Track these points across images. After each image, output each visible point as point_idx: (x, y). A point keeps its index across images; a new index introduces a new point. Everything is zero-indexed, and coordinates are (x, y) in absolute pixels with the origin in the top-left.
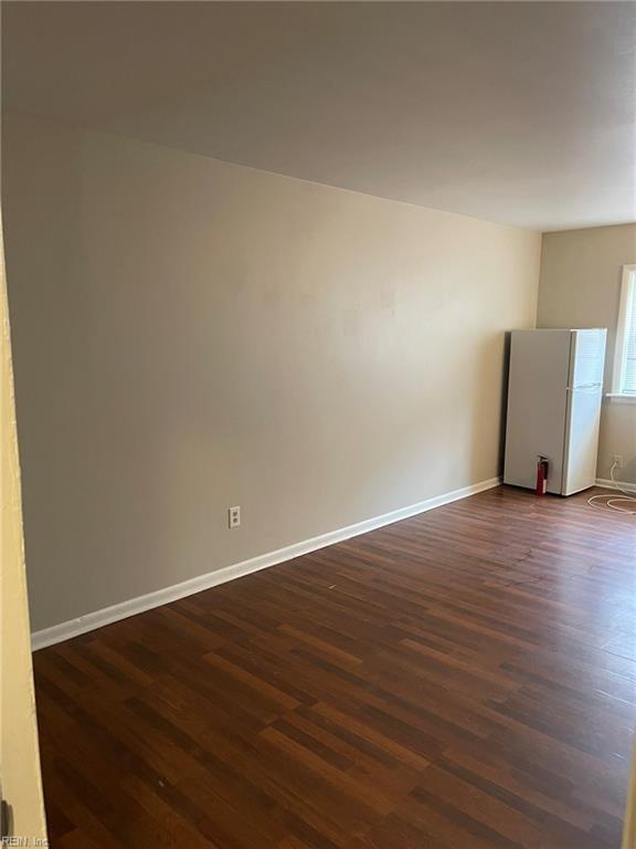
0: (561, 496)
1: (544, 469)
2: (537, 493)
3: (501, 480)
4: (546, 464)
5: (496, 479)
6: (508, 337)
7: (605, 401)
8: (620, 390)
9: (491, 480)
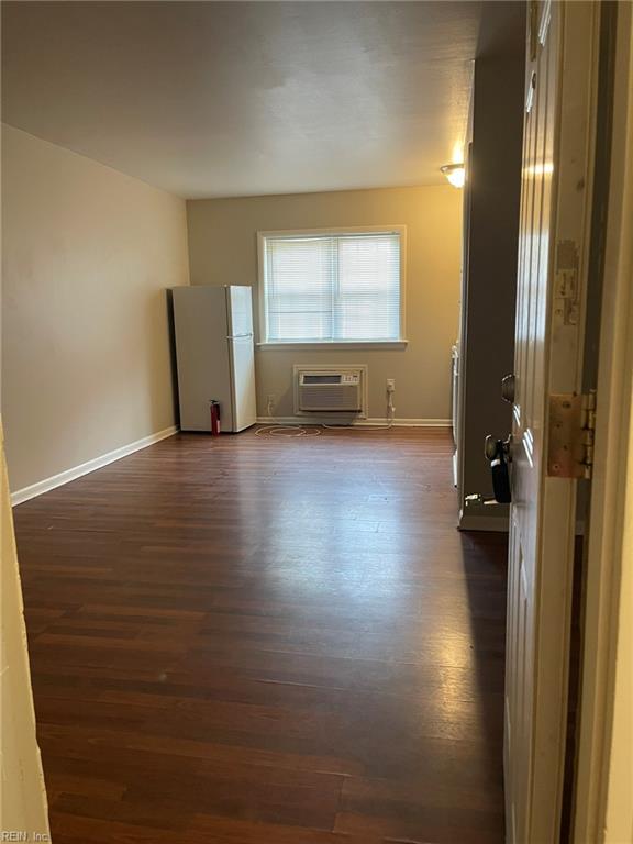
0: (233, 433)
1: (216, 411)
2: (213, 433)
3: (179, 427)
4: (217, 406)
5: (173, 428)
6: (170, 295)
7: (257, 349)
8: (267, 340)
9: (170, 429)
